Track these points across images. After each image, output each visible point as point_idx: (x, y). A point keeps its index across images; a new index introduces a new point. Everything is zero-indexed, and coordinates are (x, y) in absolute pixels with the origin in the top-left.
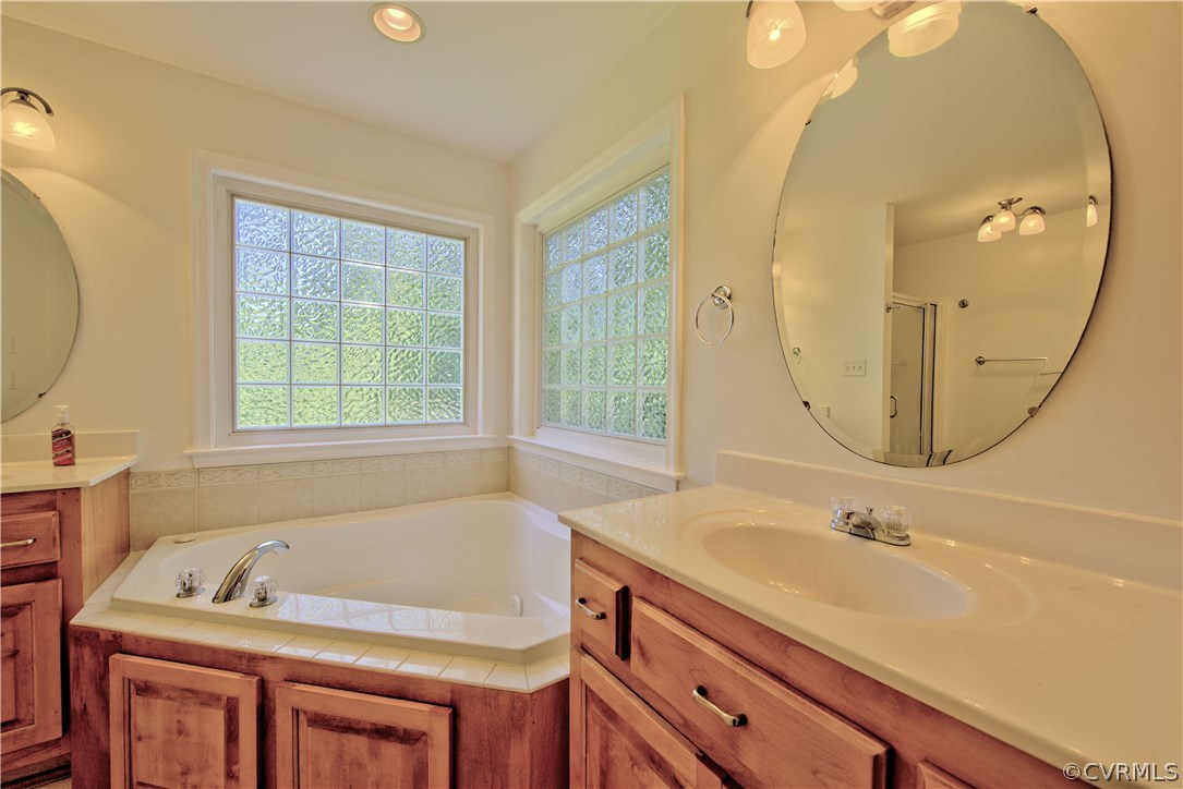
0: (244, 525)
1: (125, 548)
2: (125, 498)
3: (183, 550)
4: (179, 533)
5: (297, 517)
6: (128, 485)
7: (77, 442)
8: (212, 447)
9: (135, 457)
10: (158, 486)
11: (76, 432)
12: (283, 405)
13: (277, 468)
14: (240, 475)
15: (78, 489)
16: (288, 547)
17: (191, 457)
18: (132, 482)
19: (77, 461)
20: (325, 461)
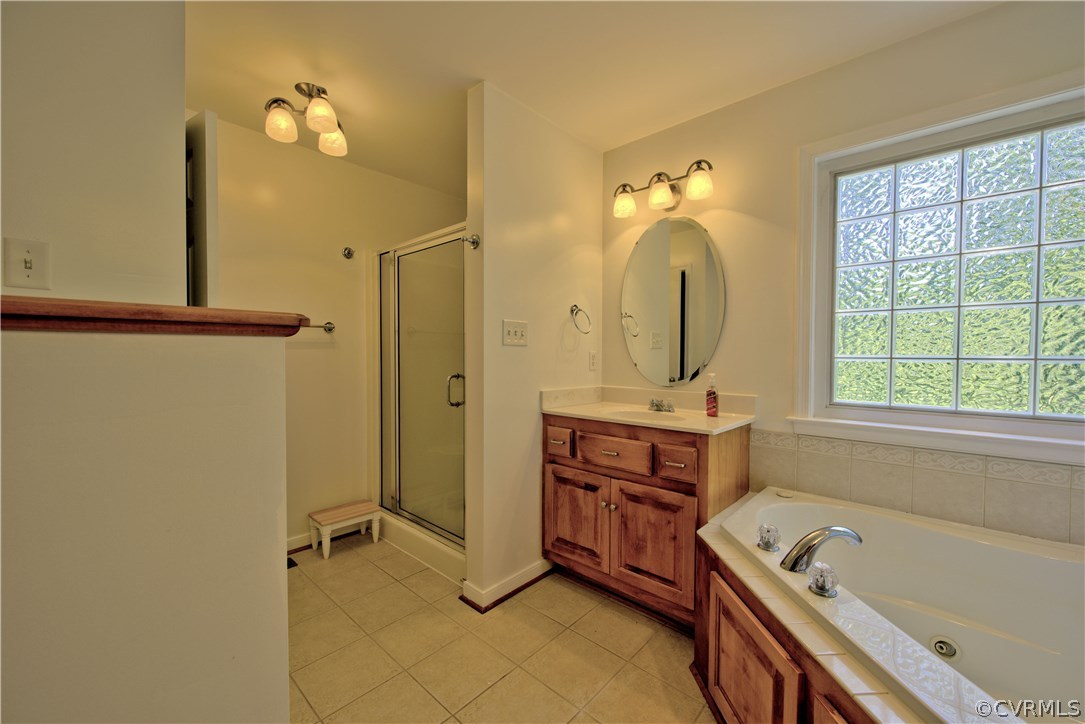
0: (836, 498)
1: (744, 487)
2: (746, 448)
3: (782, 504)
4: (782, 487)
5: (893, 508)
6: (749, 438)
7: (720, 400)
8: (810, 416)
9: (753, 416)
10: (768, 443)
11: (719, 393)
12: (881, 381)
13: (870, 449)
14: (834, 447)
15: (707, 435)
16: (861, 541)
17: (792, 423)
18: (752, 436)
19: (720, 414)
20: (931, 451)
